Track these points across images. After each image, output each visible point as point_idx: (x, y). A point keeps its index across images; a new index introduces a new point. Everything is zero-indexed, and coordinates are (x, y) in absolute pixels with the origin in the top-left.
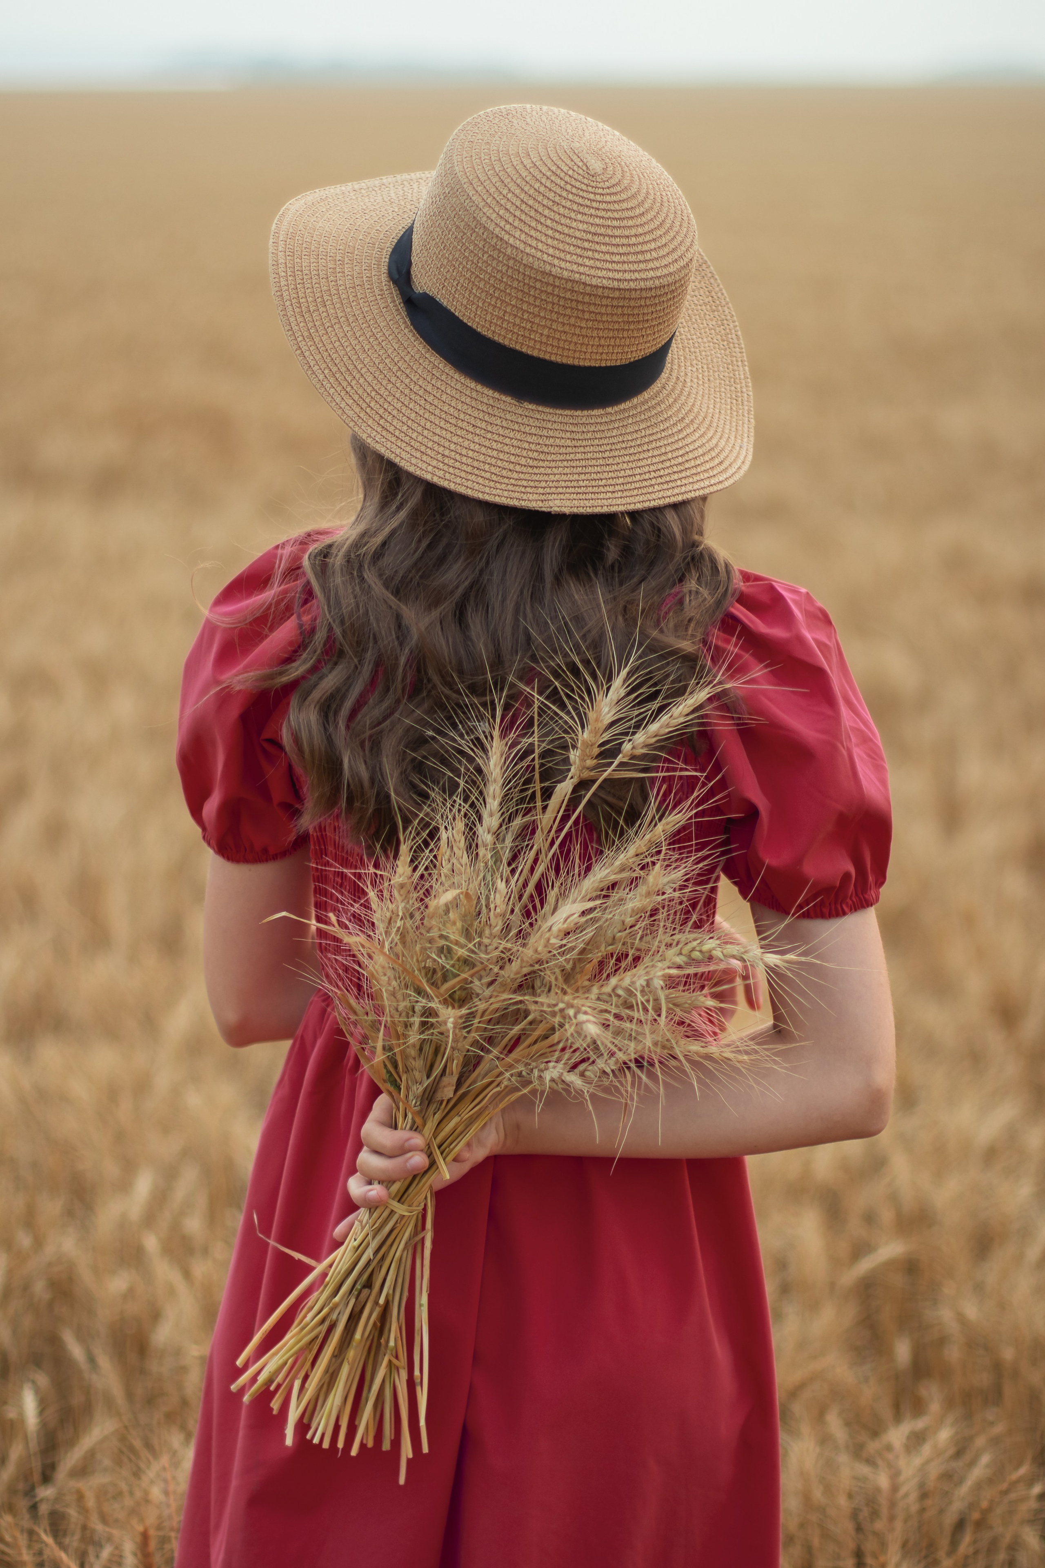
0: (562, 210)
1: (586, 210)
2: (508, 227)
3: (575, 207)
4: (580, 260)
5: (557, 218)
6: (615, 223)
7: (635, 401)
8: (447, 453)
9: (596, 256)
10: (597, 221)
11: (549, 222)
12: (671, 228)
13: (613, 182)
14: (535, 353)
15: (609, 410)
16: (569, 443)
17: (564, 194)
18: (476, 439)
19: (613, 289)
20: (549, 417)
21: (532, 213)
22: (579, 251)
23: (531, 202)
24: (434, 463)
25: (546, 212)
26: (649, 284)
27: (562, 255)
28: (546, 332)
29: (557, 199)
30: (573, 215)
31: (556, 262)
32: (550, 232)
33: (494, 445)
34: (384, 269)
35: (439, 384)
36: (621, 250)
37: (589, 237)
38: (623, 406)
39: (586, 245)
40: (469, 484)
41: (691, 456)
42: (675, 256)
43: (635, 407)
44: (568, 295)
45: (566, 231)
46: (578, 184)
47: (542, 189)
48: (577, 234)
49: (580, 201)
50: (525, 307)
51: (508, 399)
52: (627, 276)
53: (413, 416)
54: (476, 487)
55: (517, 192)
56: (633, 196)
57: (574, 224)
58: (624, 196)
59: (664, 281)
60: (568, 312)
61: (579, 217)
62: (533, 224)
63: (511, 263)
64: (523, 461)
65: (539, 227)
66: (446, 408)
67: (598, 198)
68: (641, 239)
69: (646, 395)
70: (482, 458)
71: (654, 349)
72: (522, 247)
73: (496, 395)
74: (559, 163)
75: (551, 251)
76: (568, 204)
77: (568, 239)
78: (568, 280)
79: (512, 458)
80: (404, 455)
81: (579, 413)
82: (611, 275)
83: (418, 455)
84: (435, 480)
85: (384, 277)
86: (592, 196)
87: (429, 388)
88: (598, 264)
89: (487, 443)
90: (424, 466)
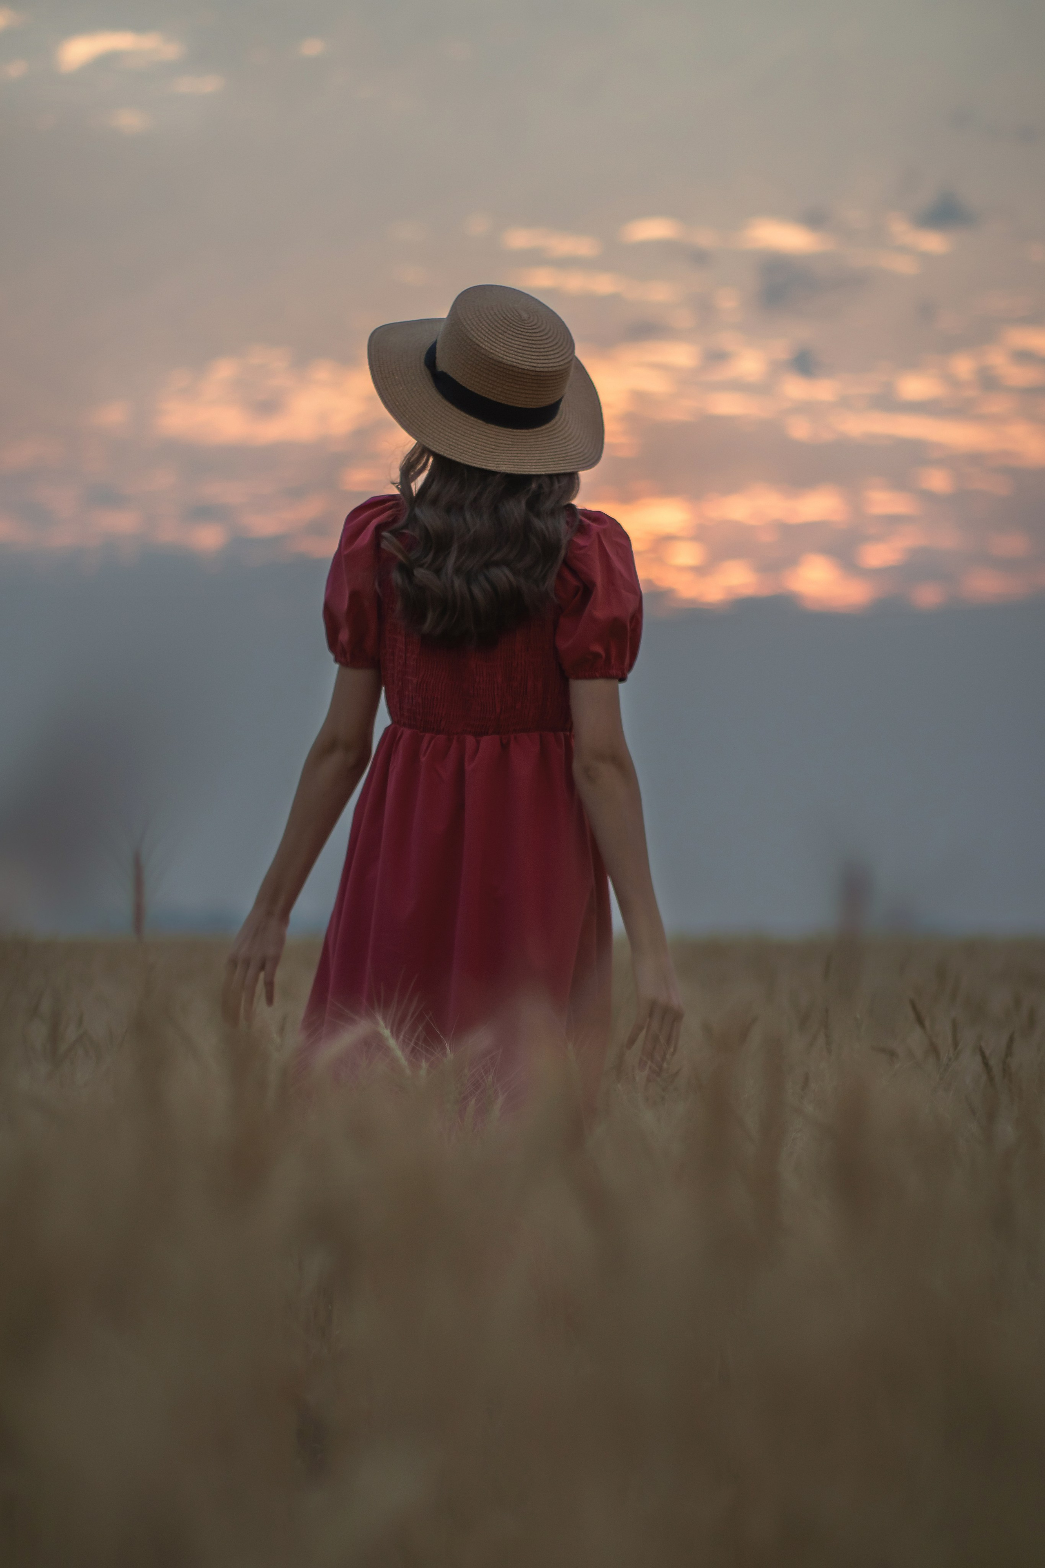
0: (508, 335)
1: (519, 336)
2: (482, 340)
3: (514, 334)
4: (516, 357)
5: (505, 338)
6: (534, 342)
7: (543, 427)
8: (451, 443)
9: (524, 356)
10: (525, 341)
11: (501, 340)
12: (562, 344)
13: (533, 324)
14: (495, 399)
15: (530, 430)
16: (510, 443)
17: (509, 328)
18: (466, 438)
19: (532, 371)
20: (502, 431)
21: (494, 335)
22: (516, 353)
23: (493, 331)
24: (445, 447)
25: (500, 336)
26: (550, 369)
27: (508, 354)
28: (500, 389)
29: (505, 330)
30: (513, 338)
31: (505, 357)
32: (502, 344)
33: (474, 441)
34: (423, 361)
35: (448, 413)
36: (536, 354)
37: (521, 347)
38: (537, 429)
39: (520, 351)
40: (462, 457)
41: (569, 454)
42: (563, 357)
43: (543, 430)
44: (510, 372)
45: (510, 344)
46: (515, 324)
47: (498, 325)
48: (515, 346)
49: (517, 331)
50: (490, 377)
51: (481, 422)
52: (539, 365)
53: (435, 426)
54: (465, 459)
55: (487, 325)
56: (543, 330)
57: (513, 342)
58: (538, 330)
59: (558, 368)
60: (511, 380)
61: (516, 339)
62: (494, 340)
63: (483, 357)
64: (488, 449)
65: (497, 341)
66: (451, 424)
67: (525, 330)
68: (546, 350)
69: (548, 425)
70: (468, 446)
71: (553, 402)
72: (488, 349)
73: (475, 419)
74: (507, 314)
75: (502, 352)
76: (511, 333)
77: (510, 348)
78: (510, 366)
79: (483, 448)
80: (430, 443)
81: (515, 430)
82: (531, 364)
83: (437, 443)
84: (445, 455)
85: (422, 364)
86: (522, 330)
87: (443, 415)
88: (525, 359)
89: (471, 440)
90: (440, 449)
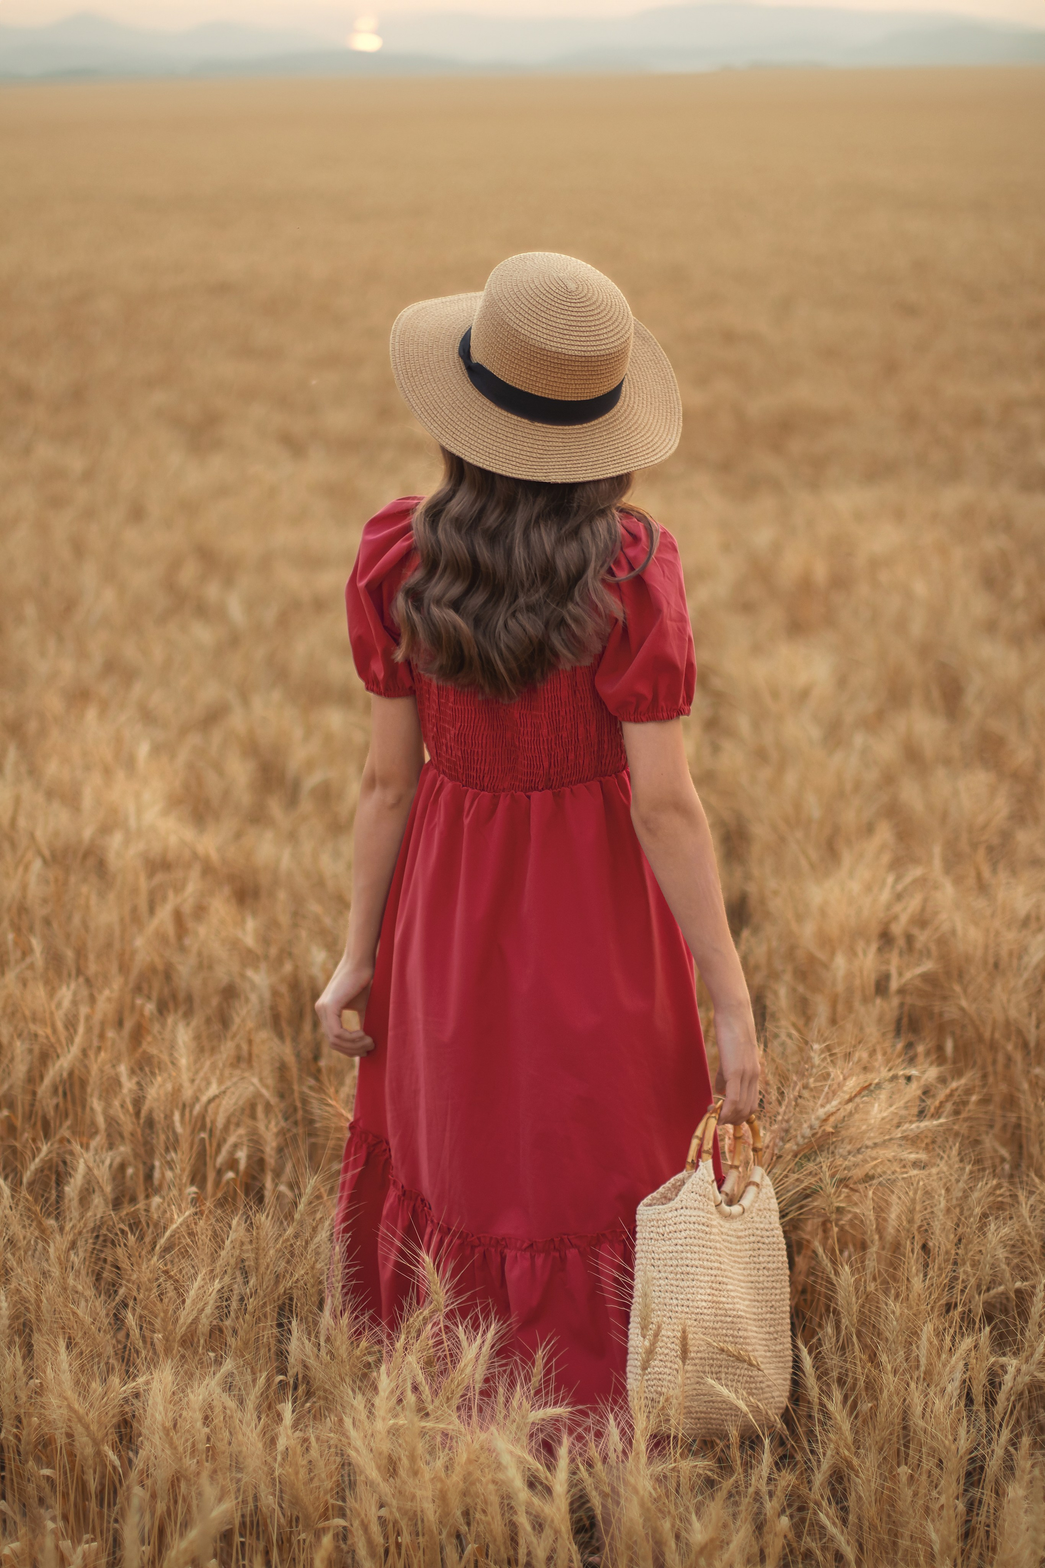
0: (551, 313)
1: (566, 312)
2: (521, 324)
3: (559, 311)
4: (562, 341)
5: (549, 317)
6: (582, 319)
7: (601, 419)
8: (491, 451)
9: (571, 338)
10: (572, 318)
11: (544, 320)
12: (616, 320)
13: (582, 295)
14: (539, 394)
15: (585, 425)
16: (561, 444)
17: (553, 303)
18: (508, 444)
19: (581, 356)
20: (550, 430)
21: (535, 315)
22: (561, 336)
23: (534, 309)
24: (484, 457)
25: (543, 314)
26: (602, 353)
27: (552, 338)
28: (544, 382)
29: (549, 306)
30: (558, 315)
31: (548, 342)
32: (544, 326)
33: (518, 447)
34: (457, 351)
35: (486, 414)
36: (586, 334)
37: (567, 327)
38: (593, 423)
39: (565, 332)
40: (504, 468)
41: (634, 448)
42: (618, 336)
43: (600, 423)
44: (556, 361)
45: (554, 324)
46: (561, 298)
47: (540, 301)
48: (560, 326)
49: (562, 307)
50: (532, 368)
51: (526, 421)
52: (589, 349)
53: (472, 432)
54: (508, 470)
55: (526, 303)
56: (594, 303)
57: (558, 321)
58: (588, 303)
59: (612, 351)
60: (556, 370)
61: (562, 316)
62: (535, 321)
63: (523, 344)
64: (534, 455)
65: (539, 323)
66: (490, 427)
67: (573, 305)
68: (597, 328)
69: (607, 416)
70: (511, 454)
71: (609, 390)
72: (529, 334)
73: (519, 419)
74: (551, 286)
75: (545, 336)
76: (555, 309)
77: (555, 329)
78: (555, 352)
79: (528, 454)
80: (467, 453)
81: (567, 427)
82: (580, 348)
83: (475, 453)
84: (485, 466)
85: (456, 355)
86: (569, 304)
87: (481, 416)
88: (572, 343)
89: (514, 446)
90: (478, 459)
